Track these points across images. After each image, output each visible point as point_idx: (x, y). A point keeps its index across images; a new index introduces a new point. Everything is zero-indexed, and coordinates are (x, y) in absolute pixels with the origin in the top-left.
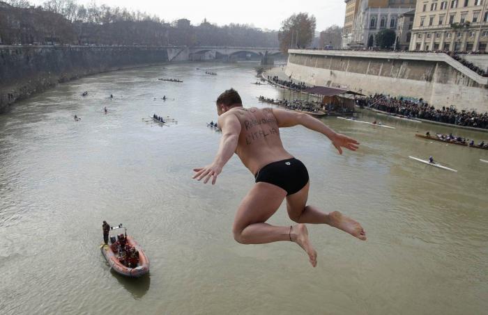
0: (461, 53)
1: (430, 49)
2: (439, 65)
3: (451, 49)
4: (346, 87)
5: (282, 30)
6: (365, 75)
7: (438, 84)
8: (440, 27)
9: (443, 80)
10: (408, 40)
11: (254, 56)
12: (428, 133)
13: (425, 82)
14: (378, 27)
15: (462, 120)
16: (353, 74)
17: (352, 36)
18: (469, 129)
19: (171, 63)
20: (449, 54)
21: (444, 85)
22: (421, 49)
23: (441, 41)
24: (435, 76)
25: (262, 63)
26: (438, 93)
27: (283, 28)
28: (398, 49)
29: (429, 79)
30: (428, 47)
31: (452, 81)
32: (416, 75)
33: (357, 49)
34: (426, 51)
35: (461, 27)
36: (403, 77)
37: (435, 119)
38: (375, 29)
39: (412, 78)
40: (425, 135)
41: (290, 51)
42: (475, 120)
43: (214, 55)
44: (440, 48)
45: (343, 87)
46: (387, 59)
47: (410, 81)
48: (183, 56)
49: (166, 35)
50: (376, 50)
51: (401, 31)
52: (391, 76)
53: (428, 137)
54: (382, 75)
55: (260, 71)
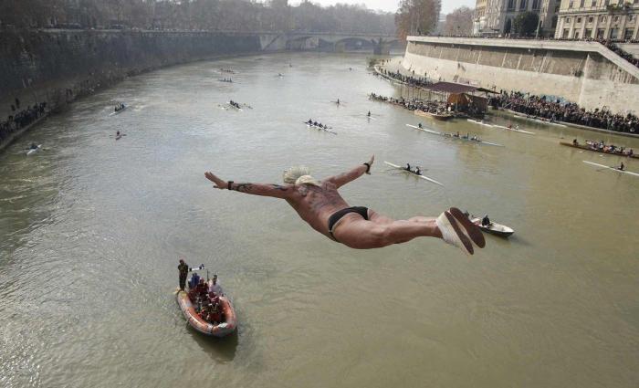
0: (618, 42)
1: (580, 36)
2: (591, 57)
3: (606, 37)
4: (476, 83)
5: (400, 13)
6: (499, 69)
7: (589, 80)
8: (594, 9)
9: (595, 76)
10: (554, 25)
11: (366, 44)
12: (575, 141)
13: (573, 78)
14: (517, 10)
15: (617, 124)
16: (485, 67)
17: (486, 20)
18: (624, 135)
19: (265, 52)
20: (603, 43)
21: (597, 81)
22: (570, 36)
23: (593, 27)
24: (586, 70)
25: (375, 53)
26: (588, 91)
27: (401, 10)
28: (542, 36)
29: (579, 74)
30: (577, 34)
31: (605, 77)
32: (562, 68)
33: (491, 36)
34: (575, 39)
35: (619, 9)
36: (546, 72)
37: (584, 123)
38: (514, 11)
39: (558, 72)
40: (572, 143)
41: (409, 38)
42: (633, 124)
43: (317, 43)
44: (593, 36)
45: (473, 84)
46: (527, 49)
47: (555, 76)
48: (278, 44)
49: (258, 18)
50: (514, 37)
51: (546, 14)
52: (532, 70)
53: (576, 145)
54: (520, 68)
55: (372, 63)
